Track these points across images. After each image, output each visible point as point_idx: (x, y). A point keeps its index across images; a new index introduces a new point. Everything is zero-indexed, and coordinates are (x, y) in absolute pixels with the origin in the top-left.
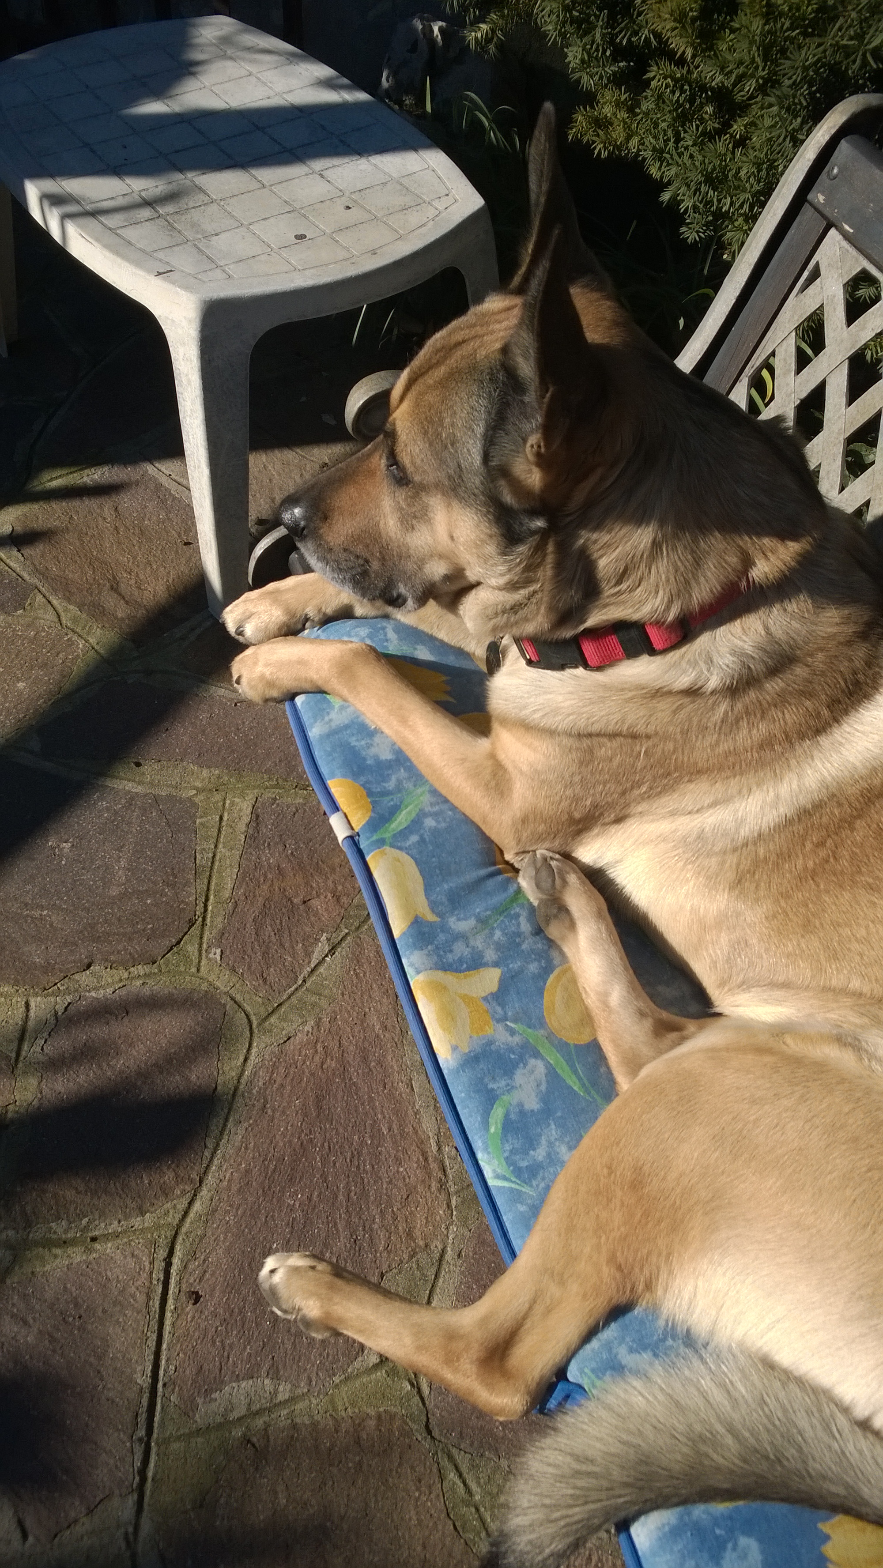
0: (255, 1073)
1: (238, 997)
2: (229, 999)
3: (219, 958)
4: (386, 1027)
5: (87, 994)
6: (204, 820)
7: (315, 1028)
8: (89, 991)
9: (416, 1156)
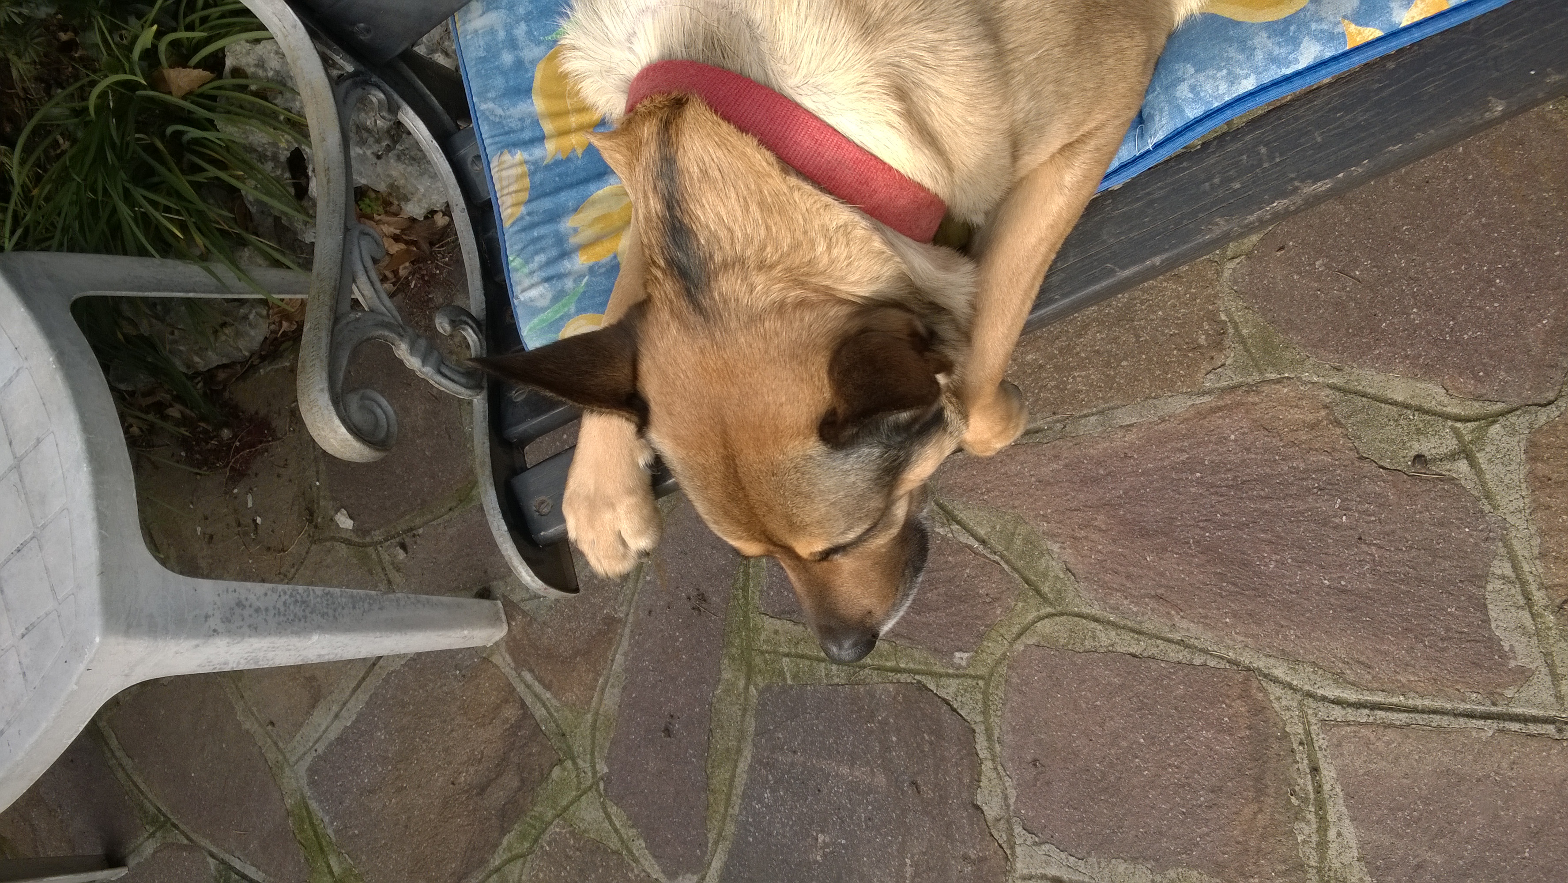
0: (1111, 608)
2: (1019, 641)
3: (966, 655)
5: (1012, 808)
6: (788, 675)
7: (1056, 539)
8: (1008, 806)
9: (1217, 420)
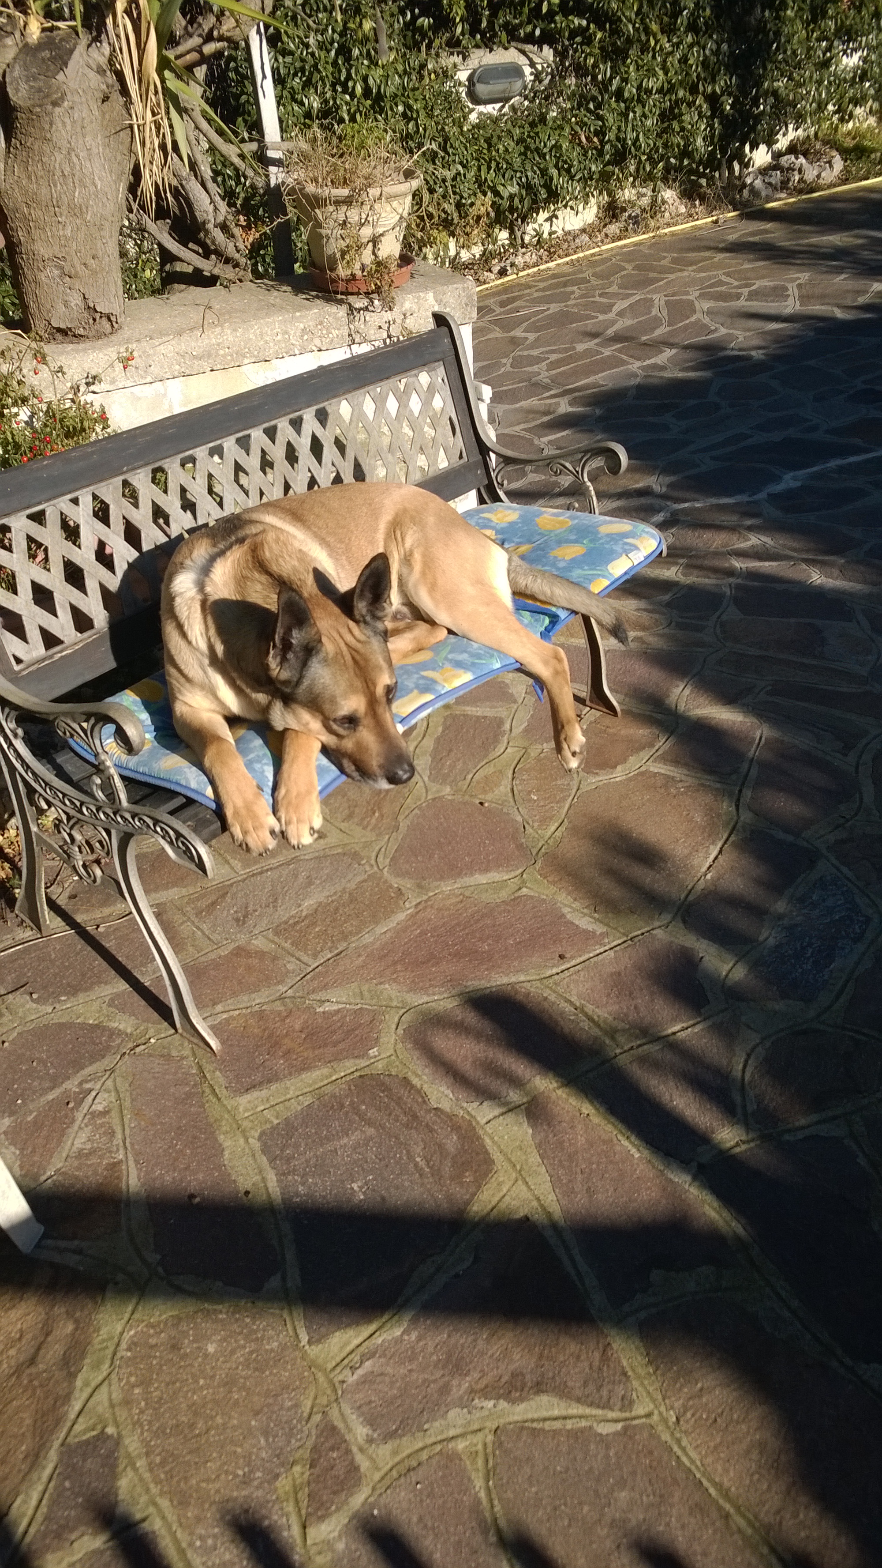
1: (394, 1027)
2: (400, 1030)
3: (375, 1050)
5: (455, 1097)
9: (422, 915)
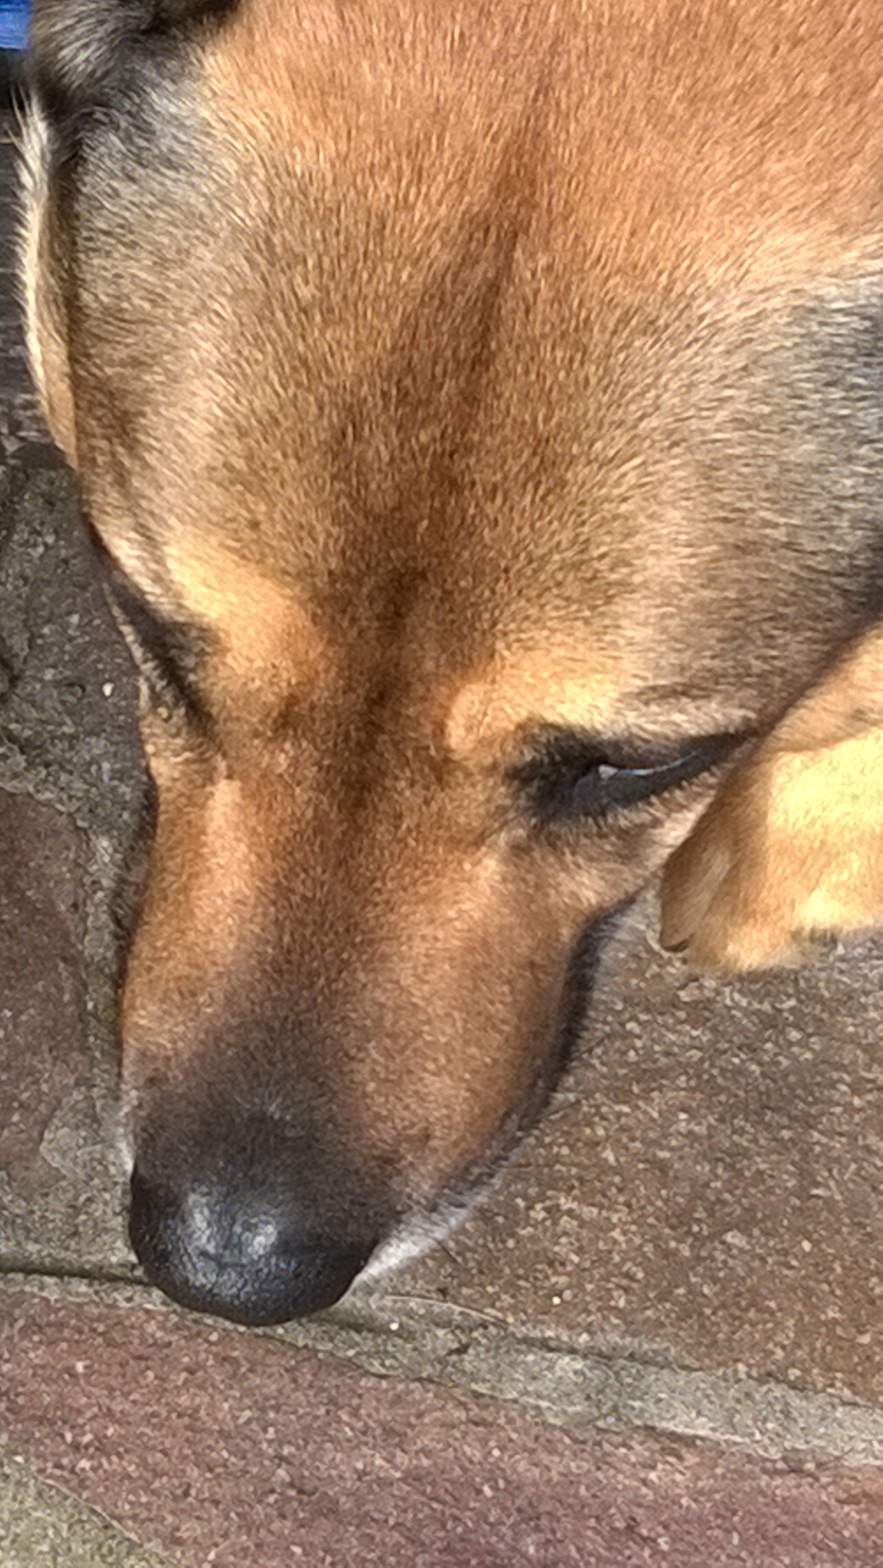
4: (388, 1431)
